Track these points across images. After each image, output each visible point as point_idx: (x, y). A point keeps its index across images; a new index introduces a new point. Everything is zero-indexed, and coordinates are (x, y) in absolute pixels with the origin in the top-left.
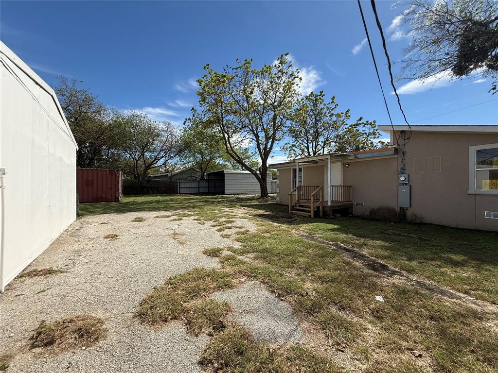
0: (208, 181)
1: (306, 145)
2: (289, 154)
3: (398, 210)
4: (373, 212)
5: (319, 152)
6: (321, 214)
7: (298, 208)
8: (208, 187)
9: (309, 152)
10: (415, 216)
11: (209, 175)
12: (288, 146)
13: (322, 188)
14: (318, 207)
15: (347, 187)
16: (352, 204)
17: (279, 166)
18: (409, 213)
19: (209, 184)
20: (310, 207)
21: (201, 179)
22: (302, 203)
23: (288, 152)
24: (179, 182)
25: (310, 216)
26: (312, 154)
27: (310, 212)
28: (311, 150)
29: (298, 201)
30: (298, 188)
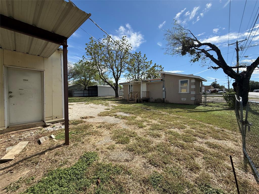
0: (88, 90)
1: (134, 75)
2: (128, 78)
3: (162, 99)
4: (155, 100)
5: (140, 78)
6: (139, 101)
7: (131, 100)
8: (89, 93)
9: (135, 78)
10: (167, 101)
11: (89, 87)
12: (127, 75)
13: (140, 93)
14: (138, 99)
15: (148, 92)
16: (149, 98)
17: (123, 84)
18: (165, 100)
19: (89, 92)
20: (135, 99)
21: (84, 89)
22: (132, 98)
23: (127, 78)
24: (74, 91)
25: (135, 102)
26: (137, 78)
27: (135, 101)
28: (136, 77)
29: (131, 97)
30: (131, 92)
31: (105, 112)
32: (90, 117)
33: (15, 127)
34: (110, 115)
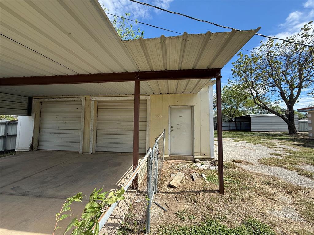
0: (236, 122)
8: (236, 126)
11: (236, 118)
17: (310, 110)
21: (230, 121)
31: (272, 159)
32: (245, 162)
33: (174, 157)
34: (284, 166)
